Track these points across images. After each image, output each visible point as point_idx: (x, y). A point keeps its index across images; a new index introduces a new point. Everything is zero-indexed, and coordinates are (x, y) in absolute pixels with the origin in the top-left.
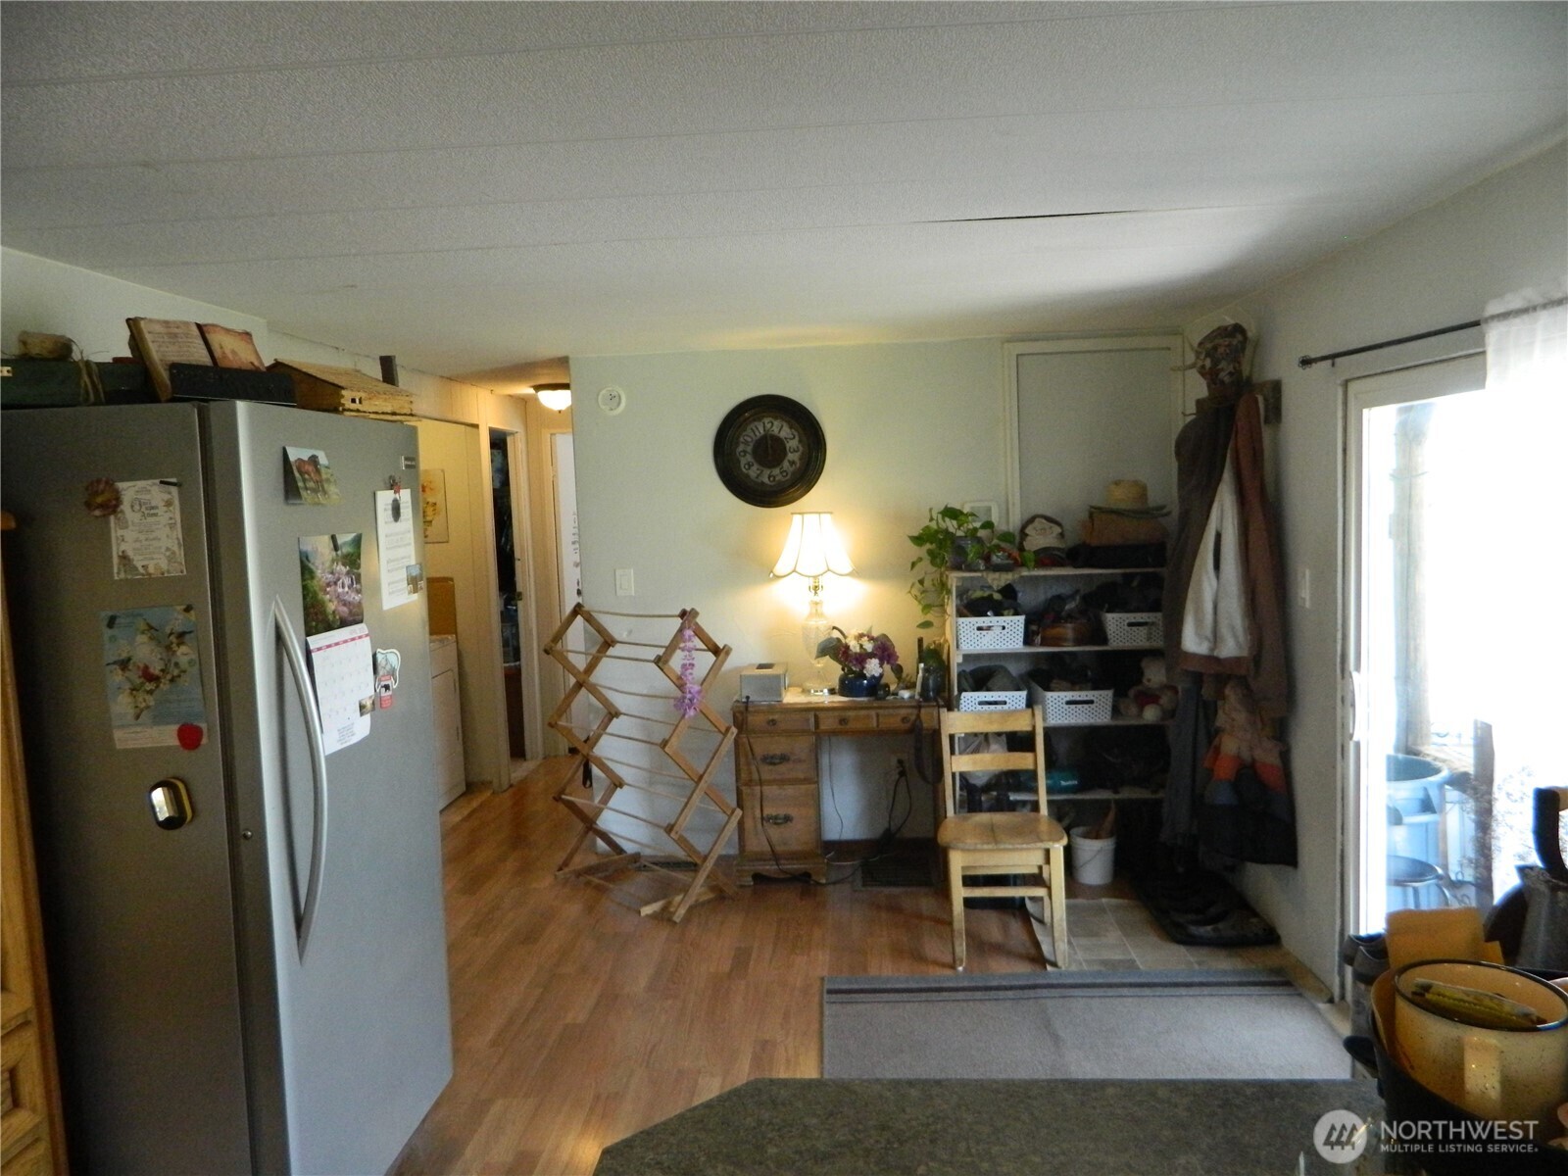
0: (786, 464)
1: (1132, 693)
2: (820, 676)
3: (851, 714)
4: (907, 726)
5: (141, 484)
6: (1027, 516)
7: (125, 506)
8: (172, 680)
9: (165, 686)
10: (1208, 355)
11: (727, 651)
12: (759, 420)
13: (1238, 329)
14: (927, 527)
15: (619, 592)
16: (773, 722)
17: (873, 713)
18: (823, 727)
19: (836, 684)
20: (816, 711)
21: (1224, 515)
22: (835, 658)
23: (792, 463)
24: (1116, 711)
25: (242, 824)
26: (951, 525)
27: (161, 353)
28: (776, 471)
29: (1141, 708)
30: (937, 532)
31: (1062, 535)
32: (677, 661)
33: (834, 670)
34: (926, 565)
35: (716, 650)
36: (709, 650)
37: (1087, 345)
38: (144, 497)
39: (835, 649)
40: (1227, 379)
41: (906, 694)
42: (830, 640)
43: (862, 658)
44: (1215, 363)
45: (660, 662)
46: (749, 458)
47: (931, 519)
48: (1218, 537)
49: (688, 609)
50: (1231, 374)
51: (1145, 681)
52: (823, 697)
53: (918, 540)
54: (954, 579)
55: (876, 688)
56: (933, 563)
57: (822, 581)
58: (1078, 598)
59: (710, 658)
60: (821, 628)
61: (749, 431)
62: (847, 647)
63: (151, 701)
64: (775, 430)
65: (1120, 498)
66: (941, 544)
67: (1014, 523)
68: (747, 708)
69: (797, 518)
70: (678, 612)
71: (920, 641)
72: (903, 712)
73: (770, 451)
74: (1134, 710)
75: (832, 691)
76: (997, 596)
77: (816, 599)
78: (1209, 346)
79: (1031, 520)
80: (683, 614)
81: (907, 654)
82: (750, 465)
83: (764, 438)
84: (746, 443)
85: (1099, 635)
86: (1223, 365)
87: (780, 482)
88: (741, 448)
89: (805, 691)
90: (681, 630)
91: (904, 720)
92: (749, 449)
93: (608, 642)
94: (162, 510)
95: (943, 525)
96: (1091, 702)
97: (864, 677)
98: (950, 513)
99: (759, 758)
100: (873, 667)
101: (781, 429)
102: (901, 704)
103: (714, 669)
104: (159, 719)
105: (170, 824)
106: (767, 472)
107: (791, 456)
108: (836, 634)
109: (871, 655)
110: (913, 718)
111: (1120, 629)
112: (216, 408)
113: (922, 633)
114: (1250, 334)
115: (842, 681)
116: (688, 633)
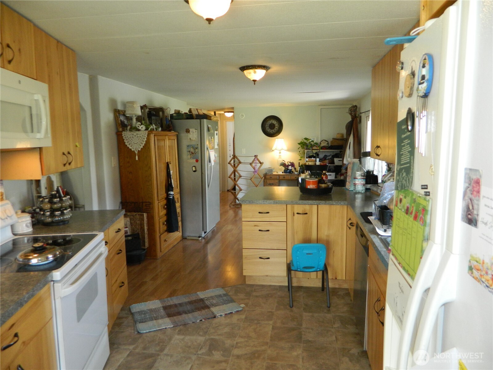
0: (275, 129)
1: (339, 174)
2: (280, 170)
3: (286, 176)
4: (296, 178)
5: (192, 129)
6: (322, 140)
7: (190, 132)
8: (195, 154)
9: (194, 154)
10: (350, 111)
11: (263, 163)
12: (270, 120)
13: (356, 106)
14: (301, 141)
15: (242, 153)
16: (271, 177)
17: (290, 176)
18: (280, 178)
19: (283, 171)
20: (279, 175)
21: (351, 139)
22: (283, 166)
23: (276, 129)
24: (336, 177)
25: (203, 172)
26: (306, 141)
27: (195, 113)
28: (273, 130)
29: (341, 176)
30: (303, 142)
31: (328, 144)
32: (253, 165)
33: (283, 168)
34: (301, 149)
35: (261, 163)
36: (260, 163)
37: (333, 107)
38: (193, 131)
39: (283, 165)
40: (353, 115)
41: (296, 173)
42: (282, 163)
43: (288, 166)
44: (351, 112)
45: (251, 164)
46: (268, 128)
47: (302, 140)
48: (350, 143)
49: (256, 155)
50: (354, 114)
51: (342, 171)
52: (281, 173)
53: (299, 144)
54: (306, 151)
55: (291, 172)
56: (302, 148)
57: (281, 151)
58: (331, 156)
59: (260, 164)
60: (281, 161)
61: (268, 122)
62: (285, 164)
63: (192, 156)
64: (273, 122)
65: (339, 137)
66: (304, 145)
67: (319, 141)
68: (266, 175)
69: (277, 139)
70: (254, 156)
71: (299, 163)
72: (295, 176)
73: (272, 126)
74: (339, 177)
75: (282, 173)
76: (315, 155)
77: (280, 155)
78: (350, 109)
79: (322, 141)
80: (255, 156)
81: (297, 166)
82: (268, 129)
83: (271, 124)
84: (268, 125)
85: (333, 162)
86: (352, 112)
87: (274, 133)
88: (266, 126)
89: (277, 172)
90: (255, 159)
91: (296, 177)
92: (268, 126)
93: (240, 163)
94: (195, 132)
95: (305, 141)
96: (331, 175)
97: (288, 169)
98: (306, 139)
99: (268, 184)
100: (290, 168)
101: (274, 122)
102: (295, 175)
103: (260, 167)
104: (193, 158)
105: (195, 171)
106: (271, 130)
107: (276, 127)
108: (284, 162)
109: (290, 165)
110: (297, 177)
111: (337, 161)
112: (202, 120)
113: (300, 161)
114: (358, 107)
115: (284, 171)
116: (256, 159)
